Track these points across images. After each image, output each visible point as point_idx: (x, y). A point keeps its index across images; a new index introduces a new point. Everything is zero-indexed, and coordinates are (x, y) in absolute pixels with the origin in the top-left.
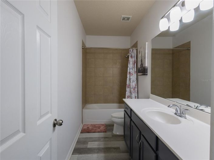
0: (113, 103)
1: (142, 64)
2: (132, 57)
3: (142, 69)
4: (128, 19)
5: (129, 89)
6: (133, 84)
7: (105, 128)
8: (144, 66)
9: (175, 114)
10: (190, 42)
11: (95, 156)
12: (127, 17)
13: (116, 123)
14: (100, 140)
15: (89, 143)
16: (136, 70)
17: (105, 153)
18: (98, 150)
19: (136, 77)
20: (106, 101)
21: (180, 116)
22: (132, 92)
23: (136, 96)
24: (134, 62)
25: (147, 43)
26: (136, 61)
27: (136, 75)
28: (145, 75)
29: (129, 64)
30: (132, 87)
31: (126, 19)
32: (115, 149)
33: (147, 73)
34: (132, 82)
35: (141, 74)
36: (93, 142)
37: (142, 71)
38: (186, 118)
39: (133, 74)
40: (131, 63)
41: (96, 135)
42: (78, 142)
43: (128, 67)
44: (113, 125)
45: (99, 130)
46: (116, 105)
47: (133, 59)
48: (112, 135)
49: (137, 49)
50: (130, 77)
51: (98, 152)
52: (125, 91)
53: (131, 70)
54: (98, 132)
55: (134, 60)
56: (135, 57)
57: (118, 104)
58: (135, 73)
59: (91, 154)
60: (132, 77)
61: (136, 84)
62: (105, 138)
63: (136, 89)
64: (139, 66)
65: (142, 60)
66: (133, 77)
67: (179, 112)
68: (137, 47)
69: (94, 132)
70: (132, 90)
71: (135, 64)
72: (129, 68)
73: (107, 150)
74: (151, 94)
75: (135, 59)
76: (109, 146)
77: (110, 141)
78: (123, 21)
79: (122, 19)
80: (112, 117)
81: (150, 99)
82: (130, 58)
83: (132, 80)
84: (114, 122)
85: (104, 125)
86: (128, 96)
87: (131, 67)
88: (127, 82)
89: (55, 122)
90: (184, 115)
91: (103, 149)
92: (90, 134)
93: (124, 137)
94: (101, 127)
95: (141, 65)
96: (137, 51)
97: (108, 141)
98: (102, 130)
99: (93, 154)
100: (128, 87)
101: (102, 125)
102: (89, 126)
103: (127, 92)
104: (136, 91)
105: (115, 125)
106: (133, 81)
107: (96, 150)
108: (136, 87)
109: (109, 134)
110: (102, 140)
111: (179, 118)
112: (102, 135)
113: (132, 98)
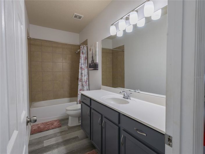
0: (64, 98)
1: (93, 60)
2: (83, 53)
3: (93, 65)
4: (80, 18)
5: (81, 83)
6: (85, 78)
7: (59, 123)
8: (95, 62)
9: (124, 97)
10: (124, 45)
11: (55, 151)
12: (79, 16)
13: (70, 116)
14: (57, 135)
15: (44, 141)
16: (87, 66)
17: (65, 146)
18: (58, 145)
19: (87, 72)
20: (57, 97)
21: (127, 98)
22: (84, 85)
23: (88, 88)
24: (85, 58)
25: (97, 42)
26: (86, 58)
27: (87, 70)
28: (96, 69)
29: (80, 59)
30: (84, 80)
31: (78, 17)
32: (74, 139)
33: (98, 68)
34: (83, 76)
35: (92, 69)
36: (50, 140)
37: (94, 66)
38: (130, 99)
39: (84, 69)
40: (82, 59)
41: (51, 132)
42: (30, 145)
43: (79, 62)
44: (68, 119)
45: (53, 126)
46: (67, 99)
47: (84, 55)
48: (68, 128)
49: (87, 47)
50: (81, 71)
51: (57, 147)
52: (77, 85)
53: (83, 66)
54: (53, 129)
55: (85, 57)
56: (86, 54)
57: (69, 98)
58: (86, 68)
59: (50, 151)
60: (83, 72)
61: (87, 78)
62: (61, 132)
63: (88, 83)
64: (90, 62)
65: (93, 56)
66: (85, 71)
67: (126, 96)
68: (87, 45)
69: (47, 130)
70: (84, 83)
71: (86, 60)
72: (80, 64)
73: (66, 142)
74: (102, 85)
75: (86, 55)
76: (68, 138)
77: (68, 134)
78: (75, 18)
79: (73, 17)
80: (67, 110)
81: (101, 90)
82: (81, 54)
83: (83, 74)
84: (68, 115)
85: (56, 121)
86: (80, 90)
87: (82, 63)
88: (79, 76)
89: (28, 120)
90: (129, 98)
91: (62, 142)
92: (43, 132)
93: (82, 126)
94: (54, 123)
95: (91, 61)
96: (87, 48)
97: (65, 134)
98: (56, 126)
99: (52, 150)
100: (80, 81)
101: (55, 121)
102: (39, 126)
103: (79, 86)
104: (88, 85)
105: (70, 118)
106: (85, 75)
107: (55, 146)
108: (88, 80)
109: (64, 128)
110: (59, 134)
111: (127, 100)
112: (57, 130)
113: (84, 91)
